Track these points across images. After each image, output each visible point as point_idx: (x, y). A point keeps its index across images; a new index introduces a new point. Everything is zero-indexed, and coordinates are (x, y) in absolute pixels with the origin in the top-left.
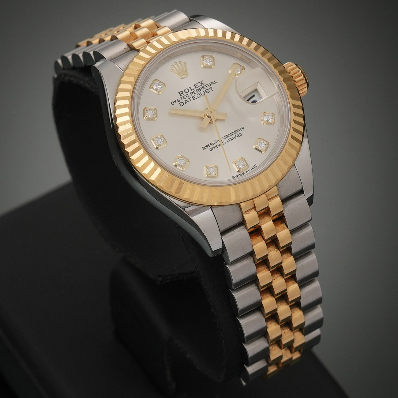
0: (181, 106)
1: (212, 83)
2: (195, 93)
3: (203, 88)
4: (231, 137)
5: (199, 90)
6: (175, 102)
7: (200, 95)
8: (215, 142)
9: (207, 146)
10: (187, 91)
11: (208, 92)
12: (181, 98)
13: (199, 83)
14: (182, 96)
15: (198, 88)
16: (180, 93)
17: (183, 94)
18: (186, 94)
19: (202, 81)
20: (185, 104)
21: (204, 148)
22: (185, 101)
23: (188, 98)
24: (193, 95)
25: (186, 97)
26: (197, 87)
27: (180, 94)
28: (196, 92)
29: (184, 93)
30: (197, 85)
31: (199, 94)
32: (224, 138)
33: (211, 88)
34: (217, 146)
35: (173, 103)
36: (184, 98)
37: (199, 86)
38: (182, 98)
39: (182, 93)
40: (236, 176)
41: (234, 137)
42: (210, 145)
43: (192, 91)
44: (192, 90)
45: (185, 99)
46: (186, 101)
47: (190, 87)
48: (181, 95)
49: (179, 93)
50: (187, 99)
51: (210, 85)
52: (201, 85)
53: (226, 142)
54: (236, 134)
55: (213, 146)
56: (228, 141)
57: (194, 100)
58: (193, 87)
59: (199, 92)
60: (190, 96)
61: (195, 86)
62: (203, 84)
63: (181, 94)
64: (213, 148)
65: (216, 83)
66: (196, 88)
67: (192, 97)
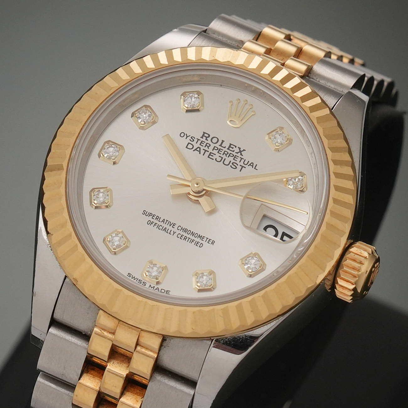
0: (187, 147)
1: (252, 165)
2: (220, 152)
3: (235, 157)
4: (188, 236)
5: (228, 155)
6: (187, 137)
7: (222, 160)
8: (165, 221)
9: (150, 214)
10: (215, 140)
11: (235, 167)
12: (198, 140)
13: (240, 148)
14: (201, 139)
15: (229, 152)
16: (205, 135)
17: (206, 139)
18: (209, 142)
19: (244, 150)
20: (194, 151)
21: (145, 213)
22: (198, 147)
23: (206, 148)
24: (215, 152)
25: (204, 145)
26: (230, 149)
27: (203, 135)
28: (222, 153)
29: (209, 139)
30: (233, 148)
31: (222, 158)
32: (180, 228)
33: (243, 167)
34: (161, 228)
35: (183, 135)
36: (202, 144)
37: (234, 151)
38: (199, 142)
39: (207, 137)
40: (134, 277)
41: (190, 240)
42: (155, 218)
43: (219, 147)
44: (221, 145)
45: (200, 146)
46: (198, 149)
47: (223, 141)
48: (202, 137)
49: (204, 133)
50: (202, 148)
51: (246, 163)
52: (237, 153)
53: (175, 235)
54: (198, 240)
55: (157, 222)
56: (179, 236)
57: (208, 157)
58: (226, 144)
59: (224, 156)
60: (210, 150)
61: (230, 147)
62: (241, 154)
63: (204, 137)
64: (154, 224)
65: (255, 168)
66: (228, 149)
67: (211, 153)
